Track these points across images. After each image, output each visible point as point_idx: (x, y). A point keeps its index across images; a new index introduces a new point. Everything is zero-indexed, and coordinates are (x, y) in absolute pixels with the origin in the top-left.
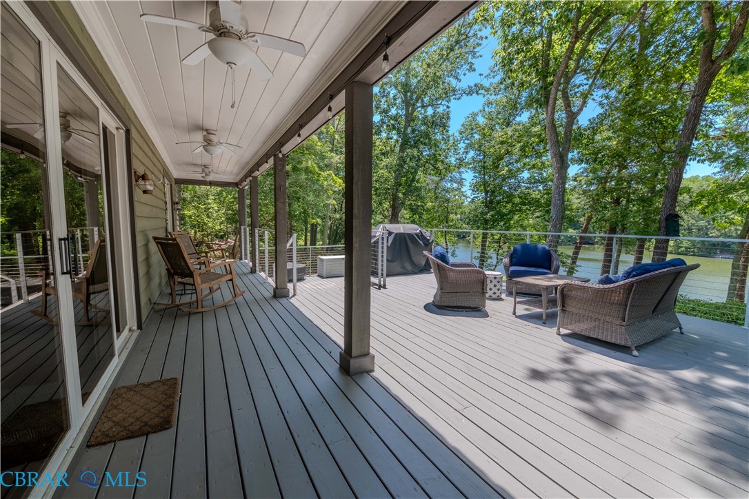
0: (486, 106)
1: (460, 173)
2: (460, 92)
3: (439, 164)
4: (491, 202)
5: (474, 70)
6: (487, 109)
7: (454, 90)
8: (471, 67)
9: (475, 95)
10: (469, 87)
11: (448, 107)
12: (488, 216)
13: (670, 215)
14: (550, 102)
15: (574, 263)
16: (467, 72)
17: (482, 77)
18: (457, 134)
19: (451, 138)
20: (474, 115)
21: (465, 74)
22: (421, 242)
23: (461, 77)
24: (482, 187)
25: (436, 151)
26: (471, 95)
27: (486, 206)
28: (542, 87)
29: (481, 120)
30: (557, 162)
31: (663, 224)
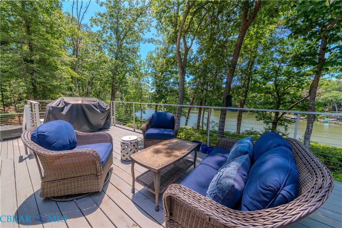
0: (156, 50)
1: (148, 78)
2: (144, 40)
3: (136, 72)
4: (159, 90)
5: (150, 31)
6: (157, 51)
7: (142, 39)
8: (149, 29)
9: (151, 43)
10: (149, 39)
11: (139, 46)
12: (157, 96)
13: (228, 96)
14: (178, 40)
15: (188, 115)
16: (147, 31)
17: (154, 36)
18: (145, 60)
19: (142, 61)
20: (151, 53)
21: (146, 32)
22: (98, 111)
23: (145, 33)
24: (155, 84)
25: (135, 66)
26: (150, 43)
27: (157, 92)
28: (174, 32)
29: (154, 55)
30: (181, 70)
31: (225, 100)
